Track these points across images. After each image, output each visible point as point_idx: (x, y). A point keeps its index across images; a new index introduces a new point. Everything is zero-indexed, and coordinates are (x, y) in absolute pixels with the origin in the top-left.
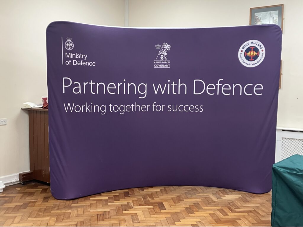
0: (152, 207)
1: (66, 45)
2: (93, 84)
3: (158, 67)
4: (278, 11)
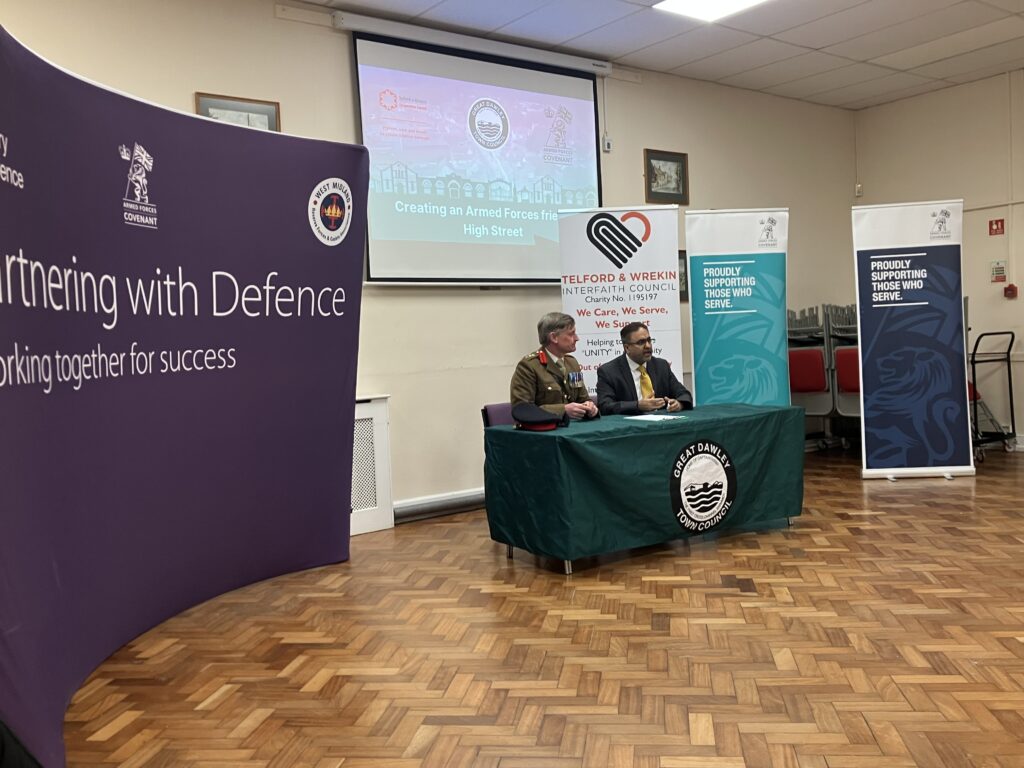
2: (23, 265)
3: (133, 221)
4: (265, 117)
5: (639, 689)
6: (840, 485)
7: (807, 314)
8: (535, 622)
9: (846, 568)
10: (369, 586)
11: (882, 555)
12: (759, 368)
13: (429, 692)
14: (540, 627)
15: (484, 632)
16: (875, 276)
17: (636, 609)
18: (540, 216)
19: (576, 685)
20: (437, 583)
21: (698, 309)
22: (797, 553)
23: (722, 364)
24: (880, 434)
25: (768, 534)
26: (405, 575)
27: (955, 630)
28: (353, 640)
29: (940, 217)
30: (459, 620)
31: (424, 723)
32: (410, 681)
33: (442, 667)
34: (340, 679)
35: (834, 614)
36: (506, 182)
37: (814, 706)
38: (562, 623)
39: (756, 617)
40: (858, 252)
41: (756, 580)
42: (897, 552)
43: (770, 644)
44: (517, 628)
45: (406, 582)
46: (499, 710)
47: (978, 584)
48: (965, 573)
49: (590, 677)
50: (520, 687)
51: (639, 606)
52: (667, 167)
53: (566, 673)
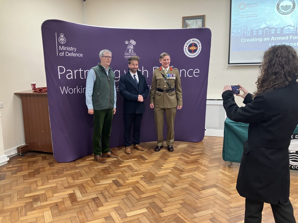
0: (136, 159)
1: (60, 40)
2: (81, 71)
3: (128, 57)
4: (201, 20)
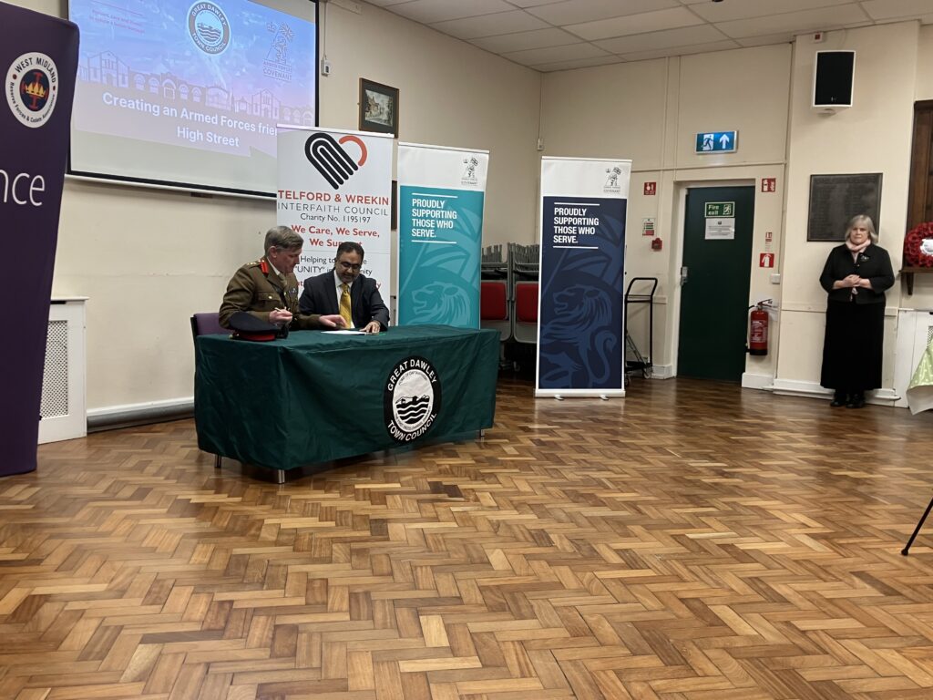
5: (367, 594)
6: (518, 403)
7: (493, 251)
8: (253, 532)
9: (537, 475)
10: (64, 497)
11: (564, 464)
12: (455, 295)
13: (143, 607)
14: (258, 536)
15: (198, 543)
16: (557, 221)
17: (353, 516)
18: (257, 128)
19: (303, 594)
20: (142, 493)
21: (405, 236)
22: (492, 461)
23: (423, 290)
24: (552, 359)
25: (464, 444)
26: (104, 485)
27: (637, 529)
28: (48, 555)
29: (614, 173)
30: (170, 531)
31: (142, 642)
32: (121, 597)
33: (156, 581)
34: (37, 599)
35: (535, 517)
36: (224, 90)
37: (533, 603)
38: (281, 532)
39: (465, 520)
40: (545, 198)
41: (461, 486)
42: (576, 460)
43: (484, 546)
44: (234, 538)
45: (106, 492)
46: (224, 622)
47: (647, 489)
48: (633, 479)
49: (317, 584)
50: (245, 598)
51: (355, 513)
52: (381, 99)
53: (292, 582)
